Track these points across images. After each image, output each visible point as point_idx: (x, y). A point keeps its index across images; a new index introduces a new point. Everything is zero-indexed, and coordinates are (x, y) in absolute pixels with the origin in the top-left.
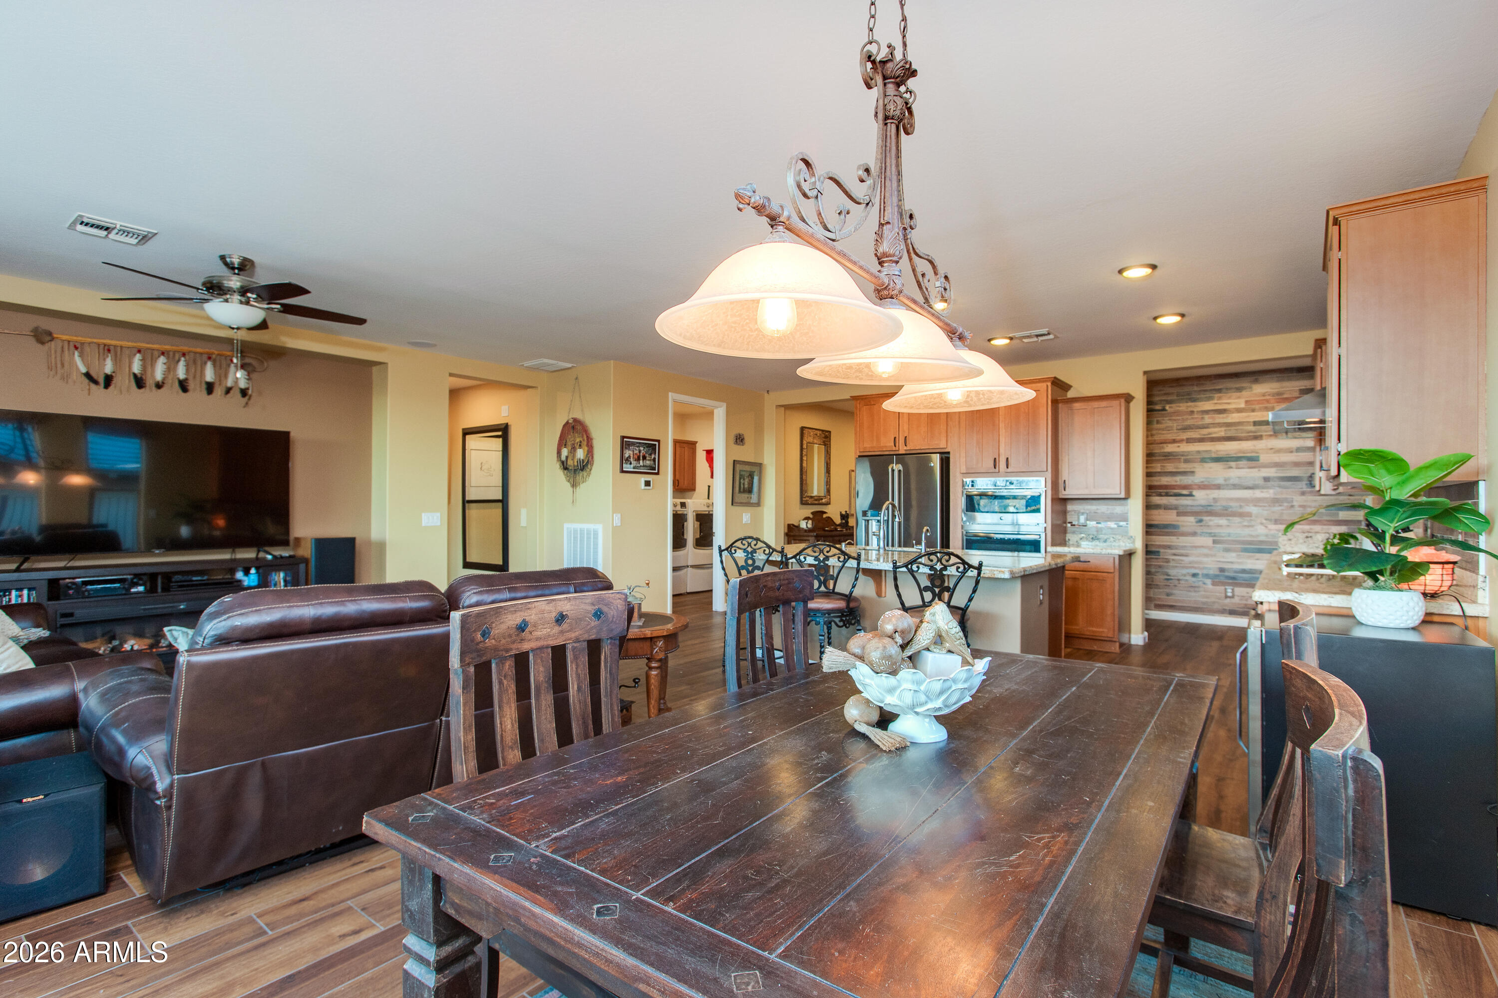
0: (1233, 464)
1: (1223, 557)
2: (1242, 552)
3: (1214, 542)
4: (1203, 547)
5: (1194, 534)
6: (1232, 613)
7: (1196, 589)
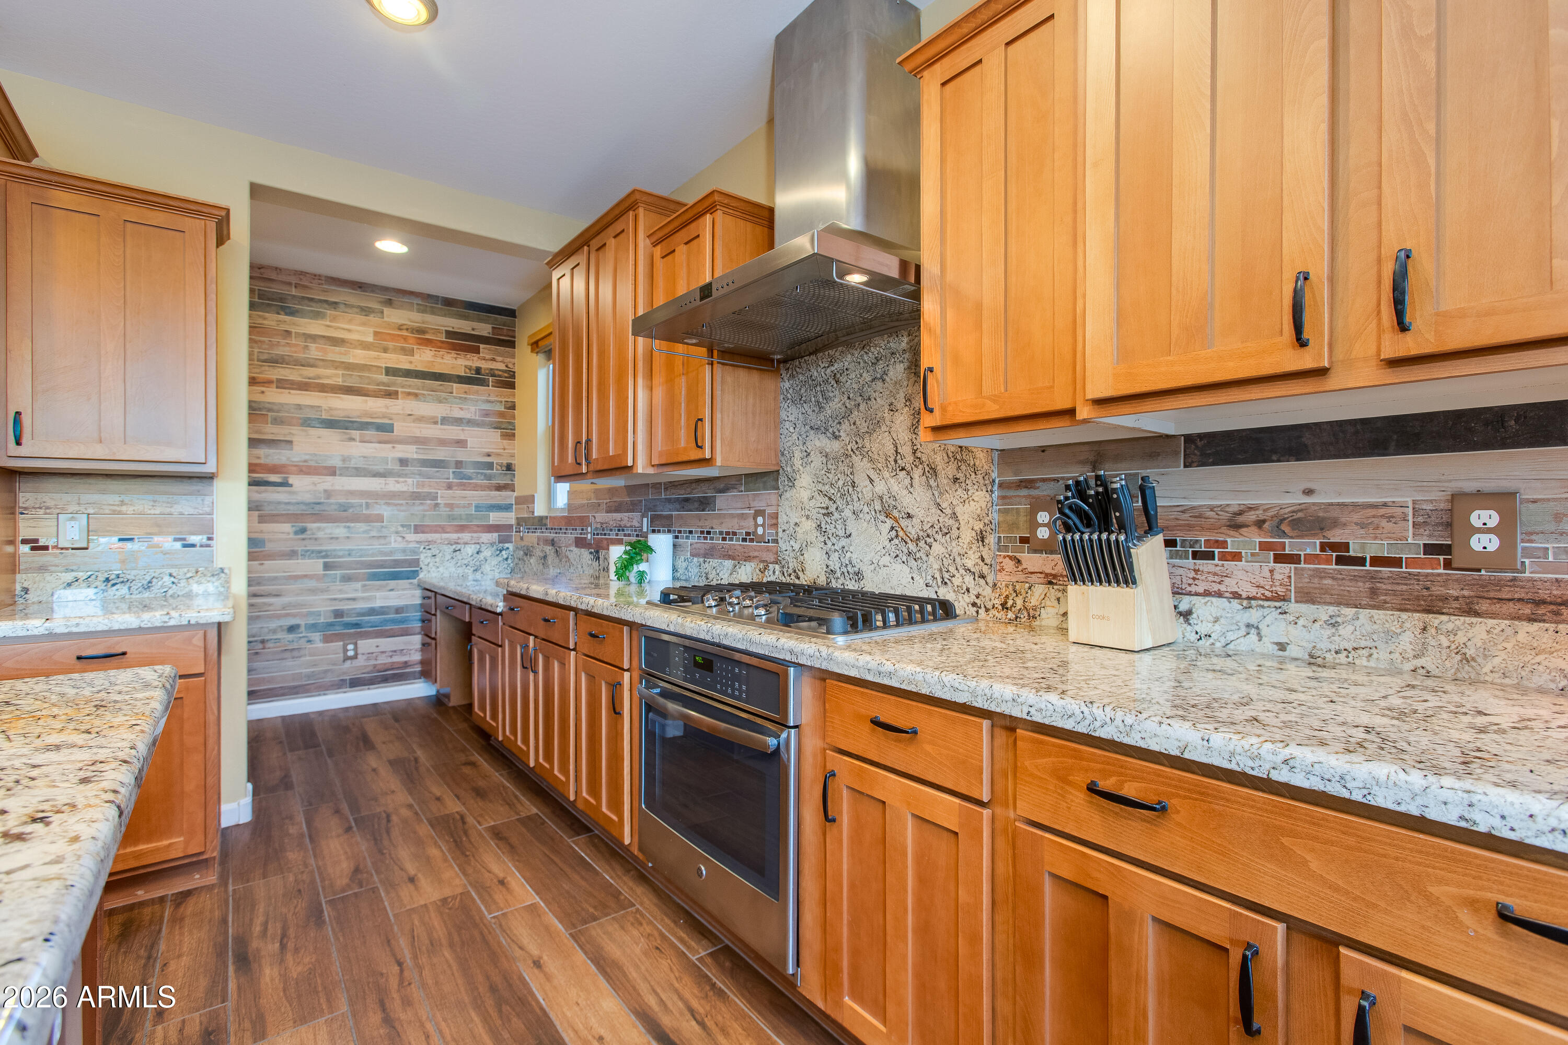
0: (356, 434)
1: (341, 591)
2: (369, 580)
3: (327, 566)
4: (306, 576)
5: (292, 554)
6: (356, 683)
7: (296, 653)
